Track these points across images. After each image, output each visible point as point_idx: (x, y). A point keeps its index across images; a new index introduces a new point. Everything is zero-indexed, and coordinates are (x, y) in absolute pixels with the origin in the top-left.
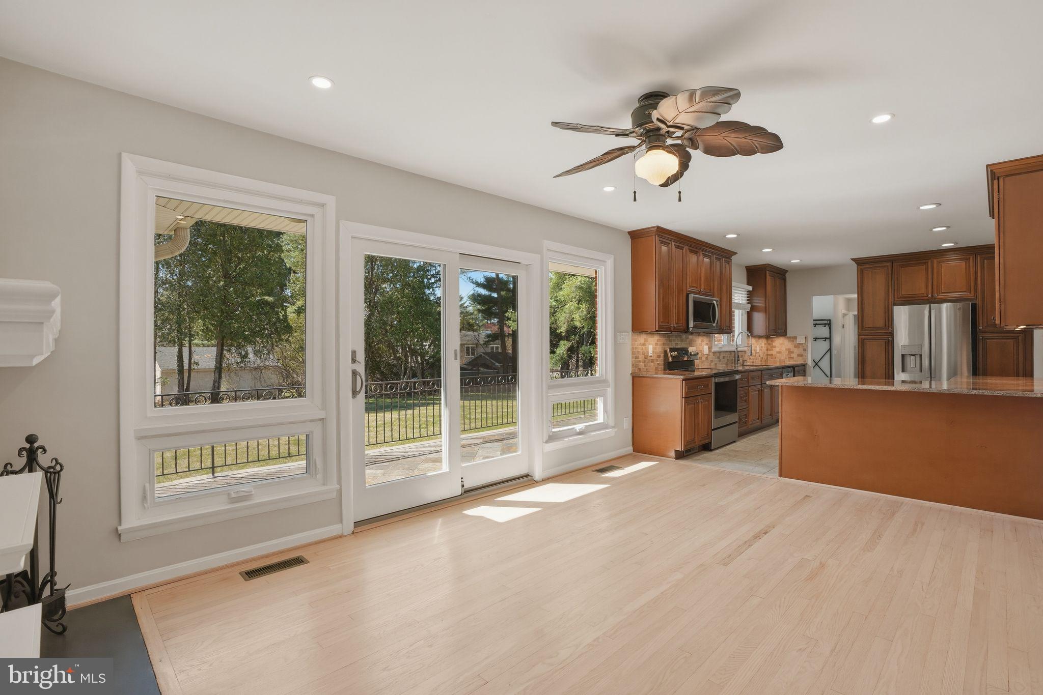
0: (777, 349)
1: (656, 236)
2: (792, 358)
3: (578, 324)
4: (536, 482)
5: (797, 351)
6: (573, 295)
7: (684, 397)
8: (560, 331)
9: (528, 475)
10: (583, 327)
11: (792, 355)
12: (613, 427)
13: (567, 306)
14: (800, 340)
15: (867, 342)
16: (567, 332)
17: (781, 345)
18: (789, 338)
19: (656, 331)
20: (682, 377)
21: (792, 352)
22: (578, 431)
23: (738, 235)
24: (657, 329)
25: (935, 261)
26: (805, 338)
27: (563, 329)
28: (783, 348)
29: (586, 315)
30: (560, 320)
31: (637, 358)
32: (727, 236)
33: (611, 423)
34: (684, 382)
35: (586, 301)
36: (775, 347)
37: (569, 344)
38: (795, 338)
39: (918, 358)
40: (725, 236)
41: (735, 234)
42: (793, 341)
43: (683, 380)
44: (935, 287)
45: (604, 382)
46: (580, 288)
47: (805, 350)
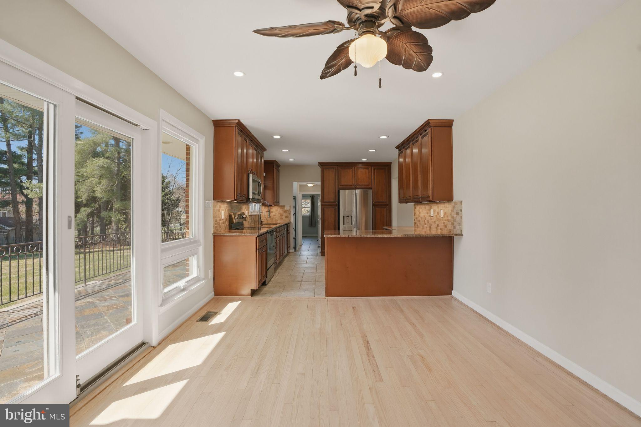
0: (274, 214)
1: (236, 127)
2: (283, 219)
3: (98, 195)
4: (154, 347)
5: (285, 215)
6: (95, 172)
7: (258, 249)
8: (81, 200)
9: (143, 344)
10: (103, 197)
11: (282, 217)
12: (204, 279)
13: (90, 180)
14: (287, 208)
15: (325, 209)
16: (87, 201)
17: (276, 211)
18: (280, 207)
19: (235, 200)
20: (256, 235)
21: (283, 215)
22: (183, 288)
23: (282, 137)
24: (235, 199)
25: (356, 168)
26: (290, 206)
27: (84, 198)
28: (277, 213)
29: (106, 189)
30: (81, 191)
31: (216, 221)
32: (274, 137)
33: (202, 276)
34: (258, 238)
35: (106, 178)
36: (272, 212)
37: (89, 210)
38: (284, 206)
39: (350, 217)
40: (272, 137)
41: (279, 136)
42: (283, 208)
43: (257, 237)
44: (356, 180)
45: (195, 242)
46: (103, 167)
47: (290, 214)
